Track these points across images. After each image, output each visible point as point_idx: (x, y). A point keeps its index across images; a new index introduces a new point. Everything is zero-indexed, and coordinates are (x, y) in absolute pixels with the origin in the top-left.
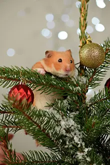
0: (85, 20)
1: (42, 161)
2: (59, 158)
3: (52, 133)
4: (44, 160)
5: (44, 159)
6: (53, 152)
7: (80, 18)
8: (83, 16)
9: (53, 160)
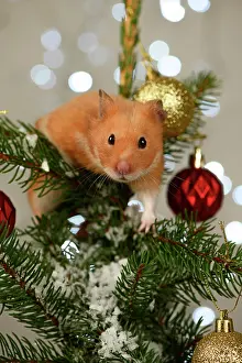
0: (134, 22)
1: (15, 359)
2: (57, 354)
4: (20, 356)
5: (19, 353)
6: (42, 338)
8: (129, 15)
9: (43, 358)
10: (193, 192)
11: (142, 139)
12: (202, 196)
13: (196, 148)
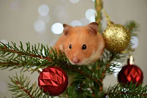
10: (129, 75)
11: (84, 45)
12: (134, 77)
13: (130, 56)
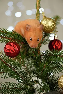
0: (39, 3)
2: (23, 87)
3: (19, 71)
4: (14, 88)
6: (19, 83)
7: (36, 2)
9: (20, 88)
12: (57, 46)
13: (55, 34)
